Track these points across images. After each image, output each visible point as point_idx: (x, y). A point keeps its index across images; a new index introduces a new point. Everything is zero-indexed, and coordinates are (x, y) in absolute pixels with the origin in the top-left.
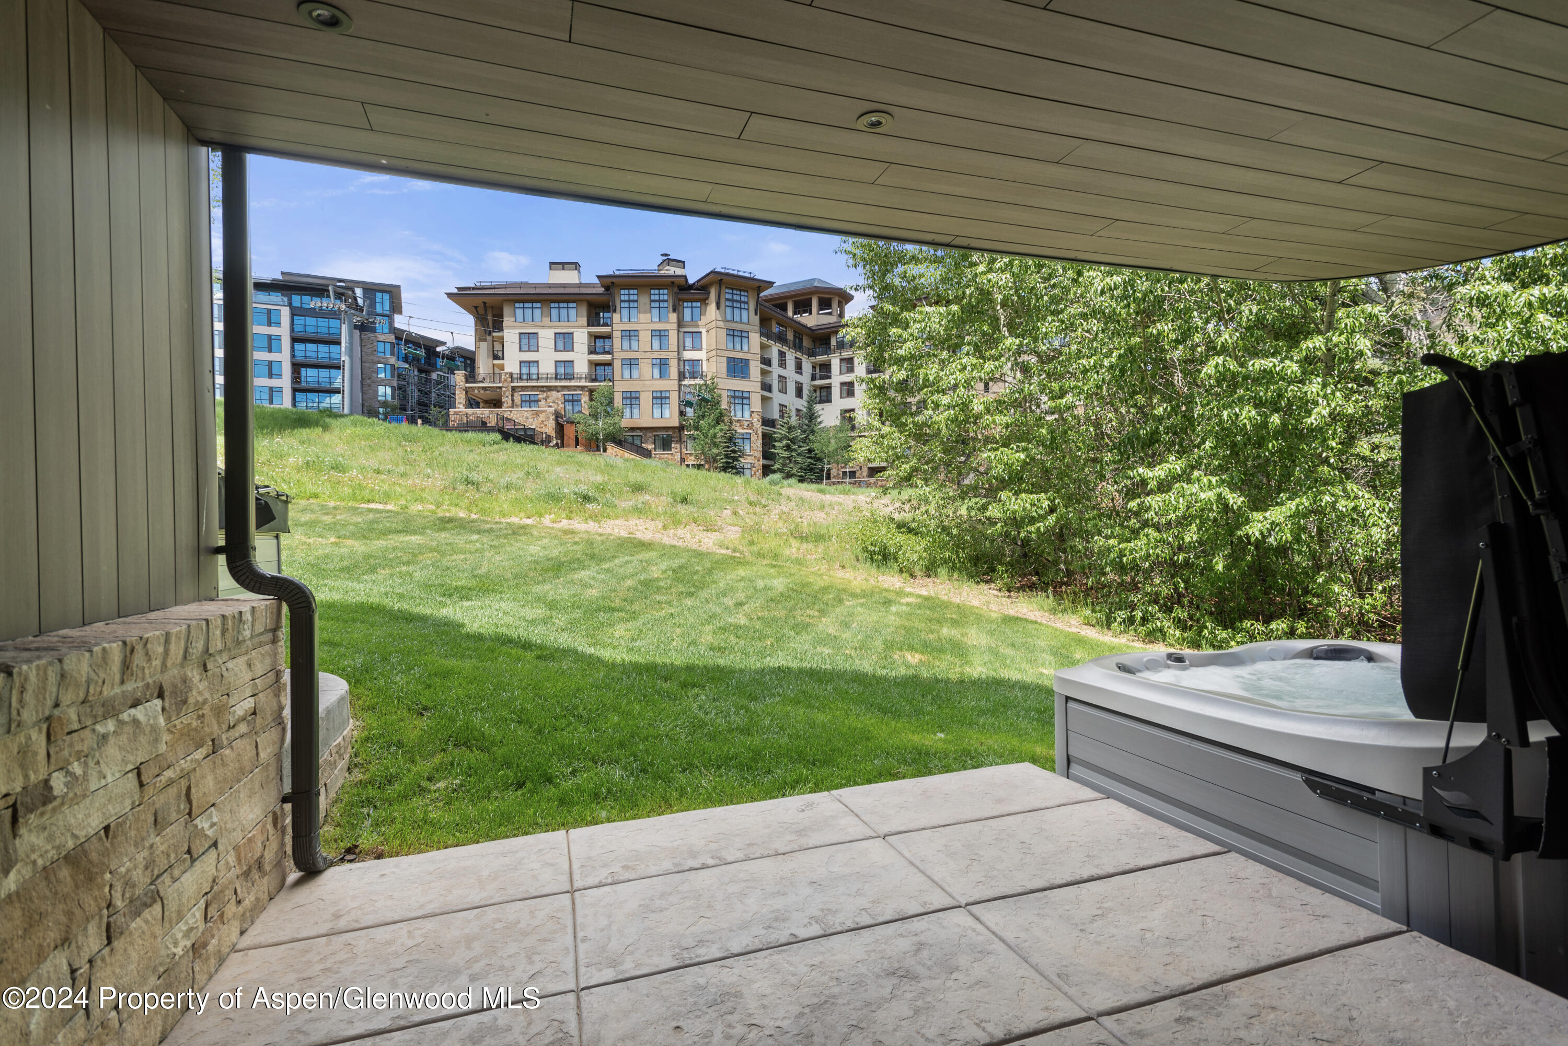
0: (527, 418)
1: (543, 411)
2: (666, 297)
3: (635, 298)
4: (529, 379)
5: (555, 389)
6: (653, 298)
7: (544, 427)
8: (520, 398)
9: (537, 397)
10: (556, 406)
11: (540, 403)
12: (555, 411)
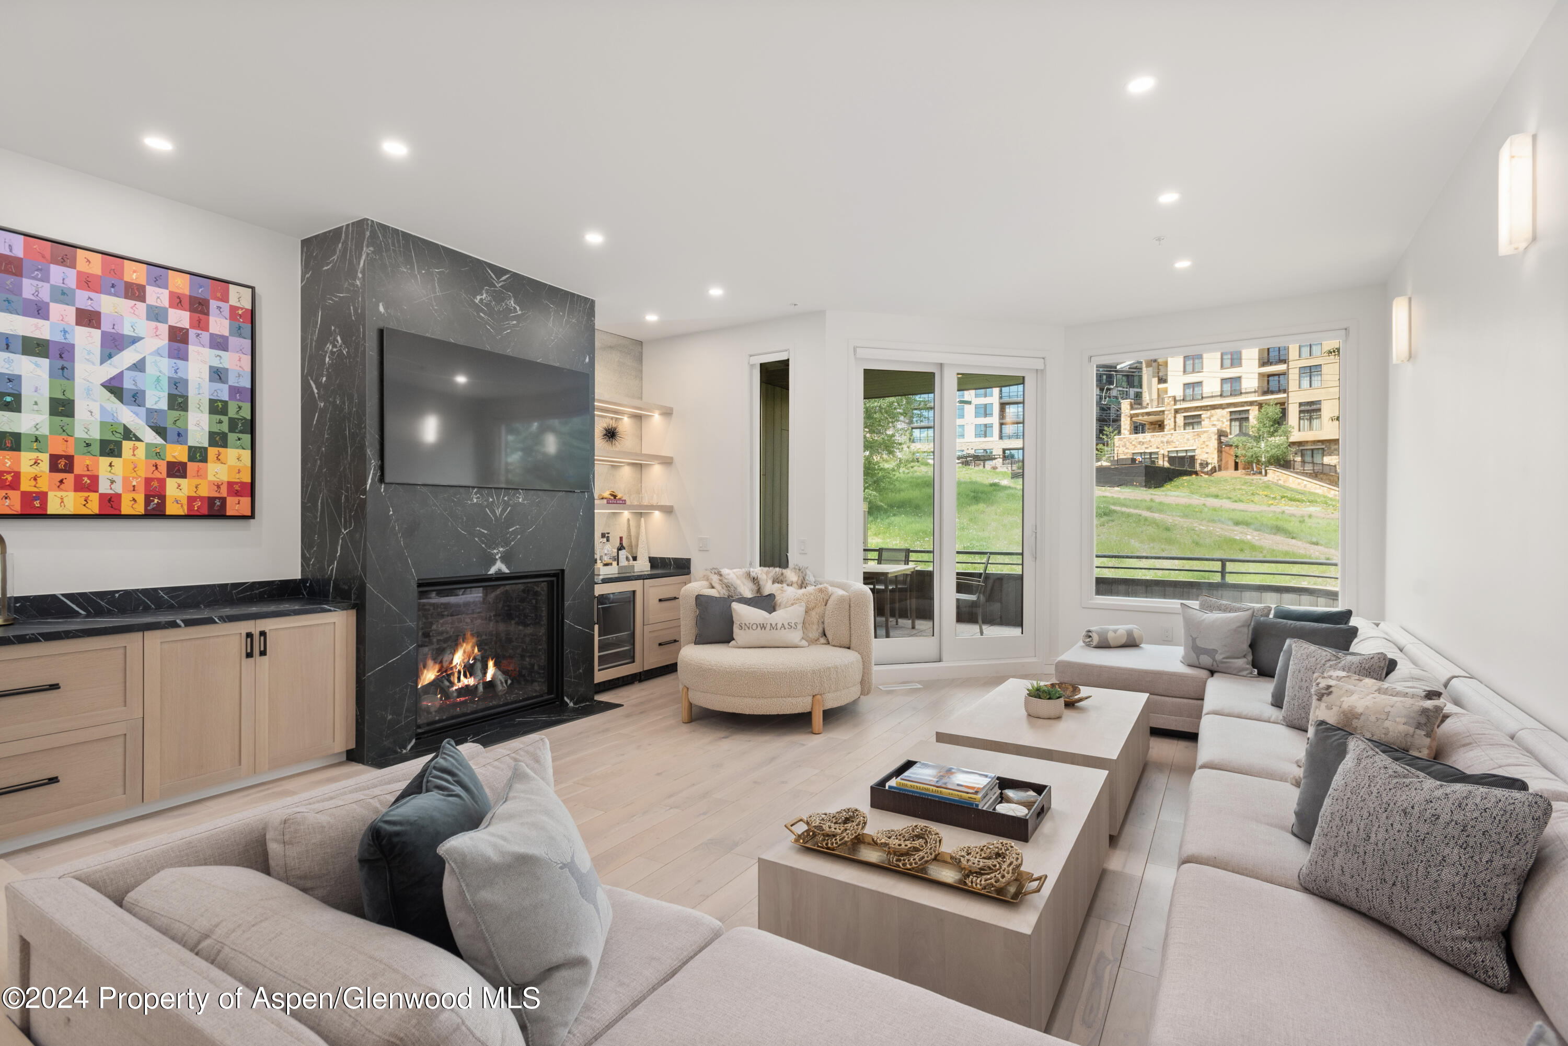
0: (1188, 440)
1: (1205, 432)
4: (1193, 399)
5: (1221, 407)
7: (1205, 448)
8: (1183, 419)
9: (1201, 418)
10: (1221, 424)
11: (1203, 423)
12: (1218, 430)
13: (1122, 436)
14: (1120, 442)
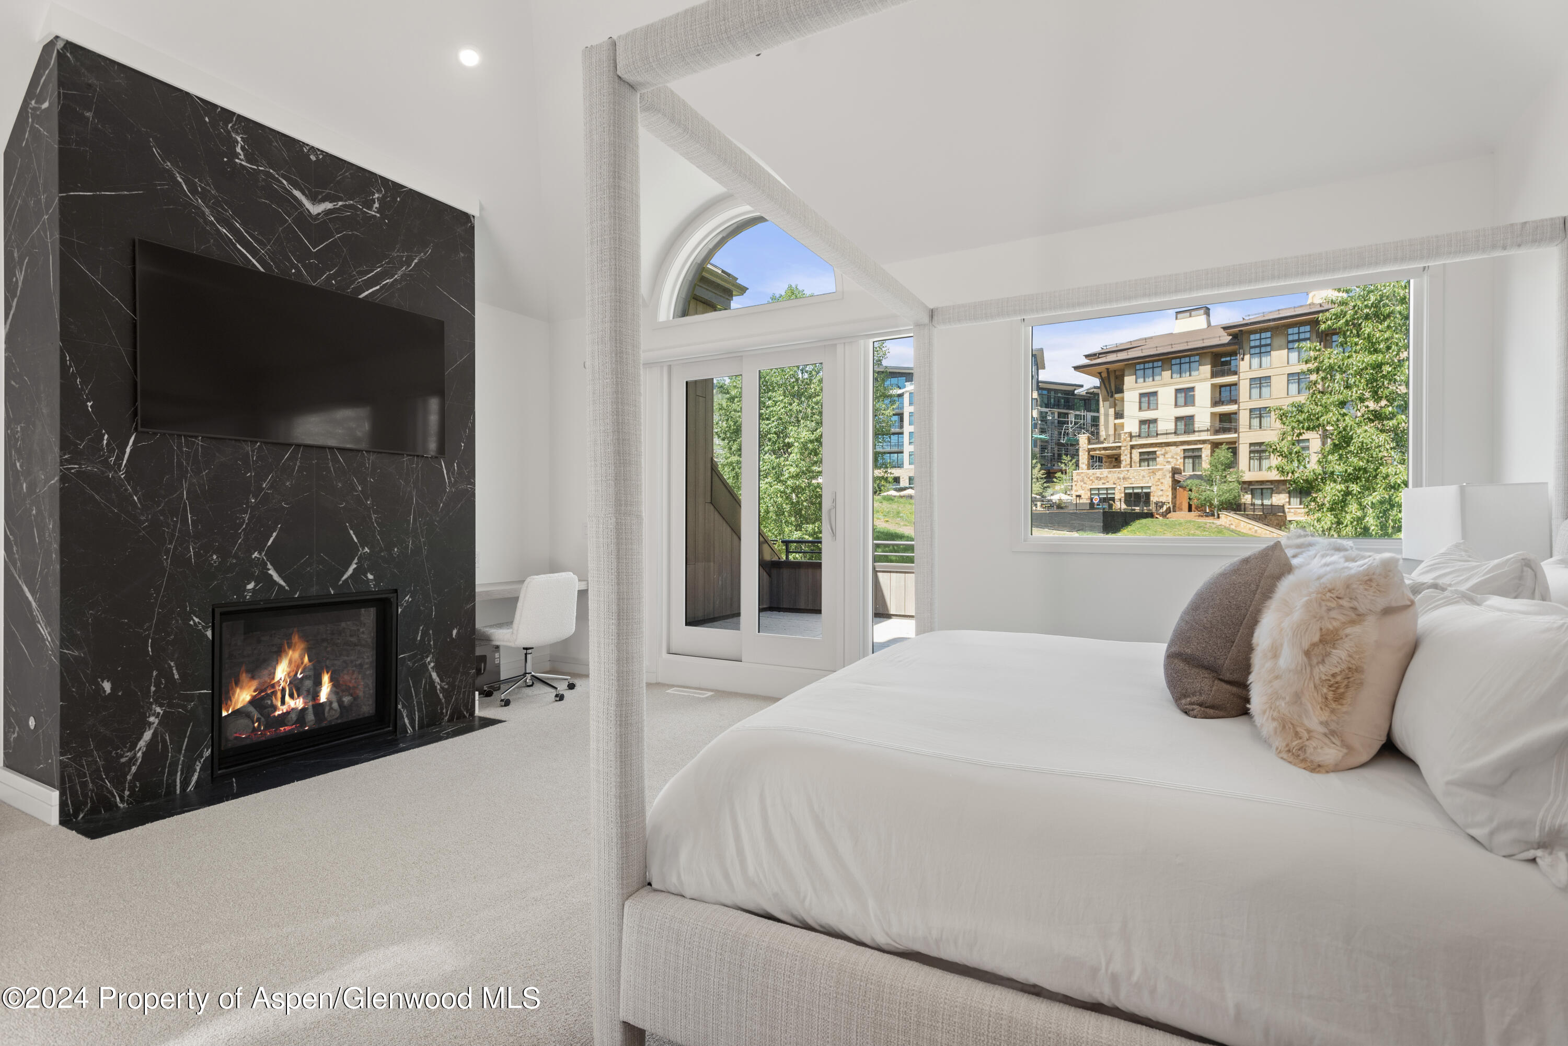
0: (1144, 477)
1: (1159, 469)
2: (1308, 335)
3: (1268, 341)
4: (1148, 436)
5: (1175, 444)
6: (1290, 338)
7: (1160, 485)
8: (1138, 455)
9: (1156, 454)
10: (1175, 462)
11: (1157, 459)
12: (1172, 468)
13: (1080, 471)
14: (1078, 477)
